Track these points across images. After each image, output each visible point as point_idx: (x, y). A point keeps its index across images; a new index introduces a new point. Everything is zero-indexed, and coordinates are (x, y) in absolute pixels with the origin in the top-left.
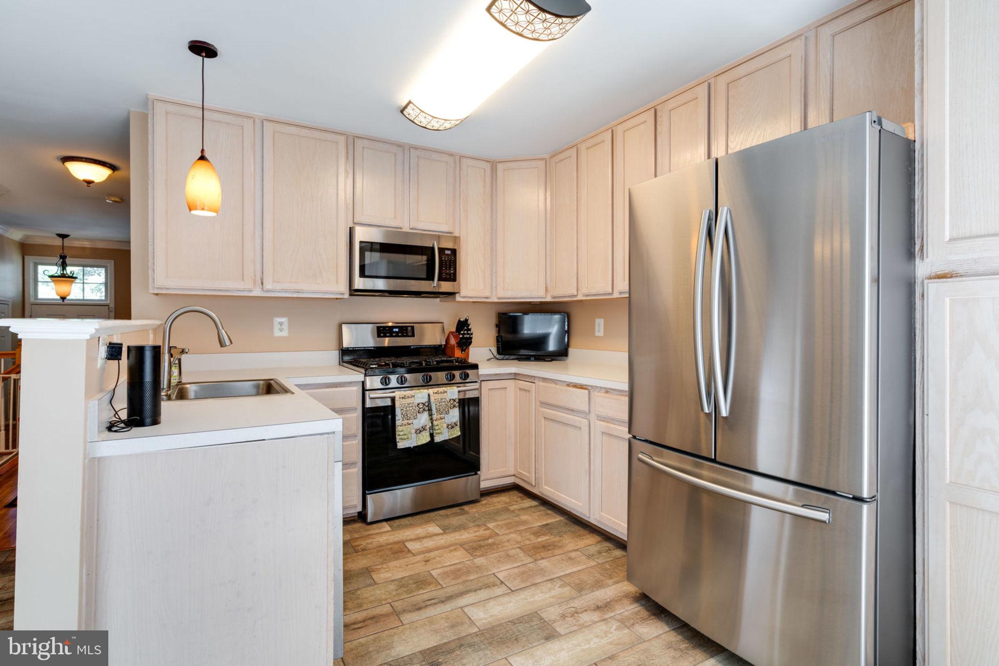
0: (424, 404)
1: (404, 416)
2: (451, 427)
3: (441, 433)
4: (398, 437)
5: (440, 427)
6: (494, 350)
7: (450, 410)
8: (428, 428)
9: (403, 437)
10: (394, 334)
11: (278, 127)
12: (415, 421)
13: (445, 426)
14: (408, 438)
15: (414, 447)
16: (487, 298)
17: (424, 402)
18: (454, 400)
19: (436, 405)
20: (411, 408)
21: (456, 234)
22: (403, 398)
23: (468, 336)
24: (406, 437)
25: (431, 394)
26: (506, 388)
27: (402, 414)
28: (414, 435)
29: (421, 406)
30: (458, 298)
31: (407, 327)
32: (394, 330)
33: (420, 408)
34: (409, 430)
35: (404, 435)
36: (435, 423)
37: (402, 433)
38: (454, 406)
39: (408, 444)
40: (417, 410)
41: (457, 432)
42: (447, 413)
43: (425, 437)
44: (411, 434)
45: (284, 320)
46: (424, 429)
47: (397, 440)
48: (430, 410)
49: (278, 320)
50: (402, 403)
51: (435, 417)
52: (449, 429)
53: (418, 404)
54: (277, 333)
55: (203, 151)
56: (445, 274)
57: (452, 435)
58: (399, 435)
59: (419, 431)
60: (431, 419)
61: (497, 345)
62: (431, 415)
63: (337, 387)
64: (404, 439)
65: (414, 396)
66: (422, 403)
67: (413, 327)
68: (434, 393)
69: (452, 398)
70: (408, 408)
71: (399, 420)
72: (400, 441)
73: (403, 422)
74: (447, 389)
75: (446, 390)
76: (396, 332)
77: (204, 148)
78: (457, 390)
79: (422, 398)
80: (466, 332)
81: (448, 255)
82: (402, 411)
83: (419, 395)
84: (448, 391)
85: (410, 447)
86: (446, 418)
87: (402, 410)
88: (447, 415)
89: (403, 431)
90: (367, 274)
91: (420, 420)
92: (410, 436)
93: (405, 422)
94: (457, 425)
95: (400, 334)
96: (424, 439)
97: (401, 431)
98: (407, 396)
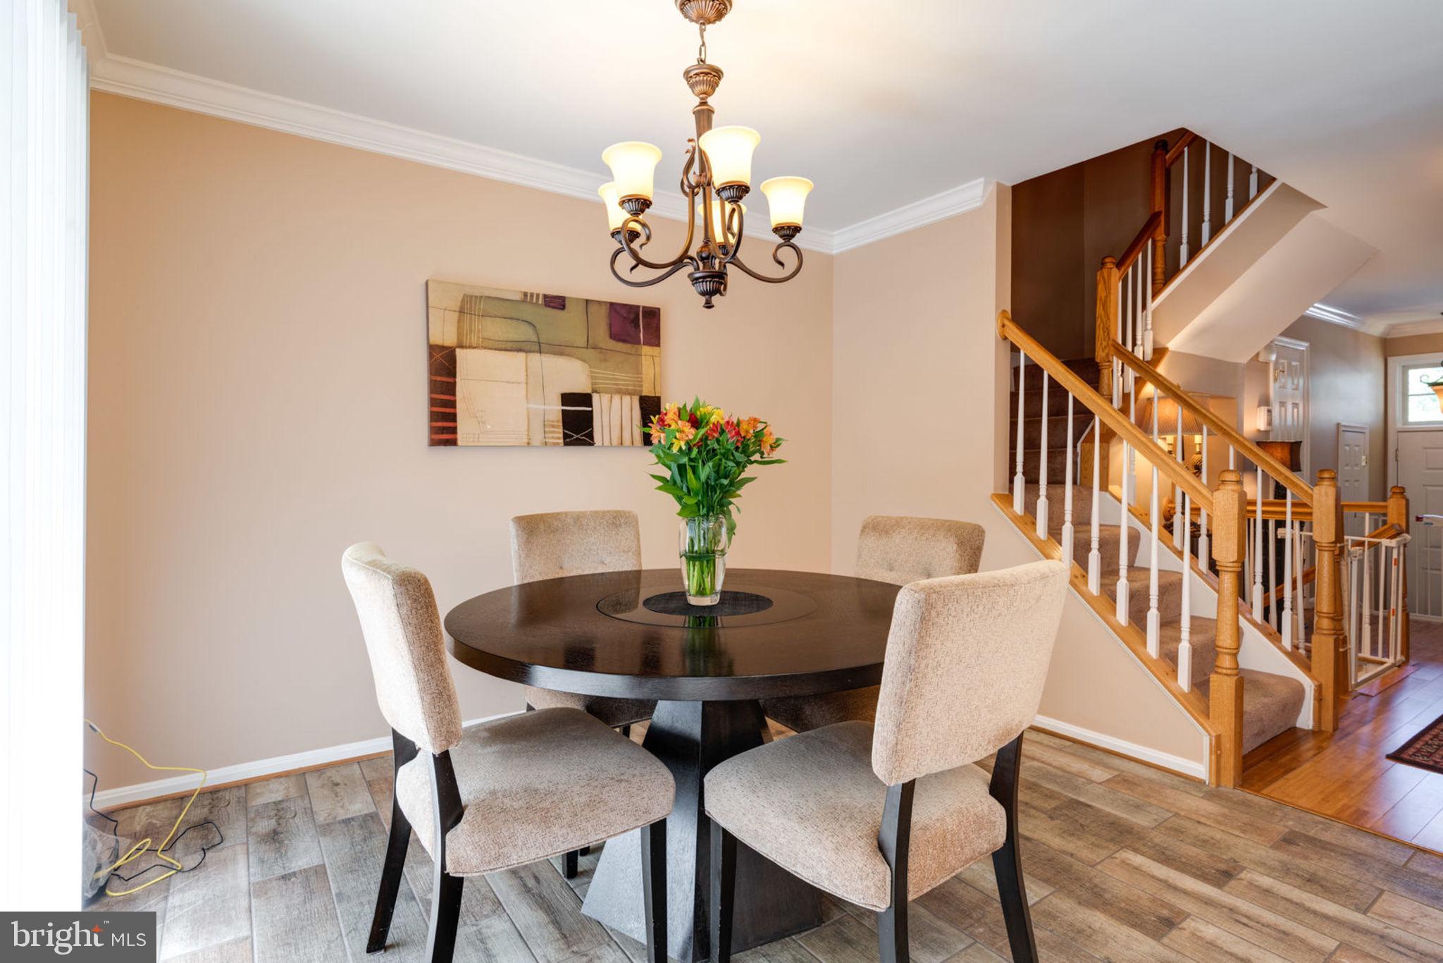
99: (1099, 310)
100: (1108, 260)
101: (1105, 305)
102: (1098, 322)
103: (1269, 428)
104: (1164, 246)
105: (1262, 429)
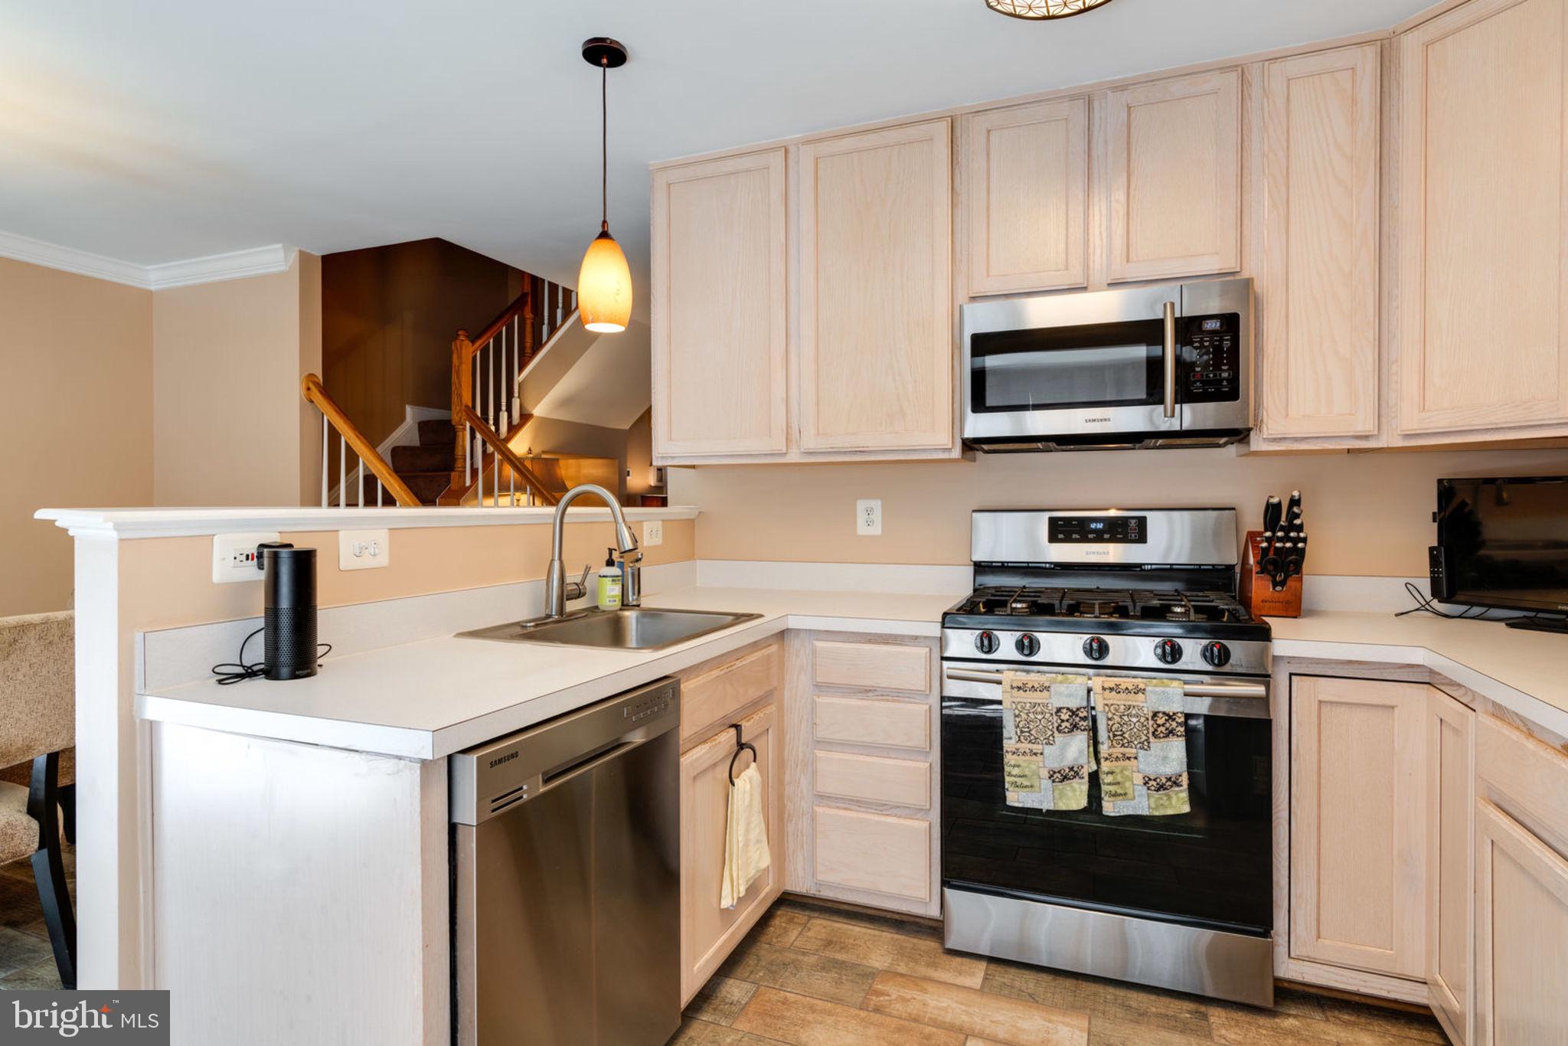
0: (1073, 713)
1: (1022, 732)
2: (1162, 785)
3: (1125, 794)
4: (1007, 779)
5: (1119, 778)
6: (1425, 585)
7: (1152, 739)
8: (1085, 772)
9: (1019, 780)
10: (1091, 536)
11: (824, 148)
12: (1048, 750)
13: (1138, 779)
14: (1032, 786)
15: (1048, 811)
16: (1366, 437)
17: (1074, 706)
18: (1170, 717)
19: (1109, 719)
20: (1040, 717)
21: (1245, 275)
22: (1019, 688)
23: (1288, 545)
24: (1026, 783)
25: (1097, 688)
26: (1393, 707)
27: (1017, 726)
28: (1046, 783)
29: (1065, 717)
30: (1257, 443)
31: (1126, 519)
32: (1093, 526)
33: (1063, 721)
34: (1033, 767)
35: (1020, 776)
36: (1105, 766)
37: (1015, 771)
38: (1171, 732)
39: (1033, 801)
40: (1056, 725)
41: (1179, 803)
42: (1145, 746)
43: (1078, 793)
44: (1040, 778)
45: (877, 505)
46: (1077, 773)
47: (1007, 786)
48: (1094, 729)
49: (861, 505)
50: (1016, 700)
51: (1104, 749)
52: (1149, 789)
53: (1059, 710)
54: (862, 530)
55: (604, 222)
56: (1202, 382)
57: (1157, 808)
58: (1010, 775)
59: (1063, 776)
60: (1096, 753)
61: (1431, 572)
62: (1095, 742)
63: (888, 643)
64: (1022, 786)
65: (1048, 689)
66: (1068, 709)
67: (1142, 522)
68: (1104, 689)
69: (1161, 709)
70: (1031, 715)
71: (1010, 738)
72: (1010, 789)
73: (1019, 745)
74: (1146, 685)
75: (1142, 686)
76: (1095, 531)
77: (607, 219)
78: (1181, 691)
79: (1069, 696)
80: (1280, 534)
81: (1213, 332)
82: (1018, 719)
83: (1063, 688)
84: (1148, 689)
85: (1042, 810)
86: (1140, 758)
87: (1016, 716)
88: (1142, 753)
89: (1019, 766)
90: (989, 403)
91: (1064, 748)
92: (1036, 784)
93: (1025, 746)
94: (1176, 784)
95: (1106, 536)
96: (1075, 798)
97: (1014, 766)
98: (1030, 686)
99: (454, 377)
100: (460, 333)
101: (458, 373)
102: (453, 388)
103: (660, 484)
104: (533, 324)
105: (653, 485)
